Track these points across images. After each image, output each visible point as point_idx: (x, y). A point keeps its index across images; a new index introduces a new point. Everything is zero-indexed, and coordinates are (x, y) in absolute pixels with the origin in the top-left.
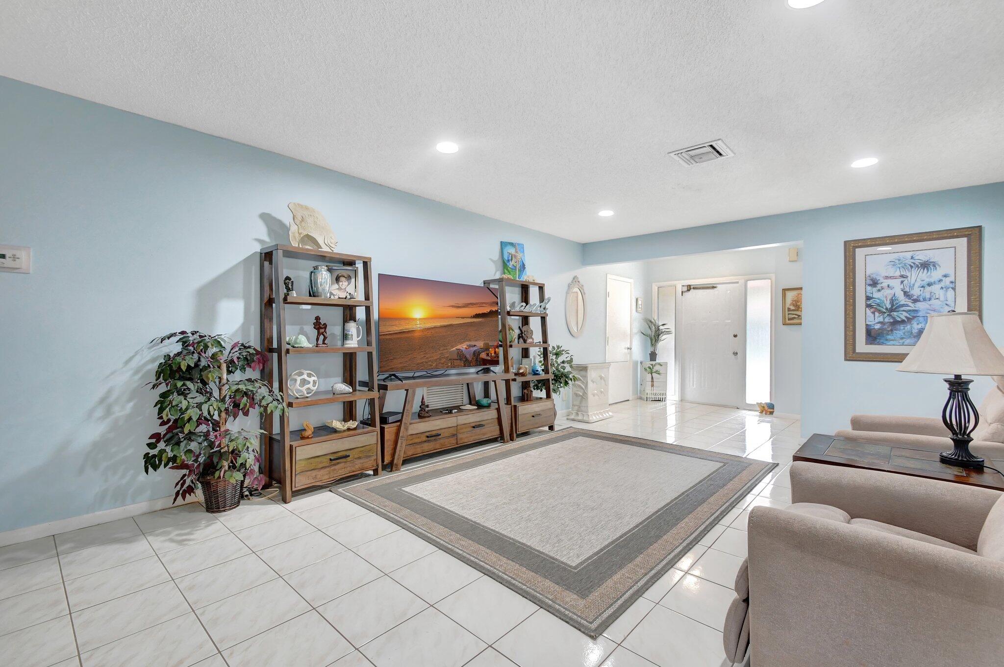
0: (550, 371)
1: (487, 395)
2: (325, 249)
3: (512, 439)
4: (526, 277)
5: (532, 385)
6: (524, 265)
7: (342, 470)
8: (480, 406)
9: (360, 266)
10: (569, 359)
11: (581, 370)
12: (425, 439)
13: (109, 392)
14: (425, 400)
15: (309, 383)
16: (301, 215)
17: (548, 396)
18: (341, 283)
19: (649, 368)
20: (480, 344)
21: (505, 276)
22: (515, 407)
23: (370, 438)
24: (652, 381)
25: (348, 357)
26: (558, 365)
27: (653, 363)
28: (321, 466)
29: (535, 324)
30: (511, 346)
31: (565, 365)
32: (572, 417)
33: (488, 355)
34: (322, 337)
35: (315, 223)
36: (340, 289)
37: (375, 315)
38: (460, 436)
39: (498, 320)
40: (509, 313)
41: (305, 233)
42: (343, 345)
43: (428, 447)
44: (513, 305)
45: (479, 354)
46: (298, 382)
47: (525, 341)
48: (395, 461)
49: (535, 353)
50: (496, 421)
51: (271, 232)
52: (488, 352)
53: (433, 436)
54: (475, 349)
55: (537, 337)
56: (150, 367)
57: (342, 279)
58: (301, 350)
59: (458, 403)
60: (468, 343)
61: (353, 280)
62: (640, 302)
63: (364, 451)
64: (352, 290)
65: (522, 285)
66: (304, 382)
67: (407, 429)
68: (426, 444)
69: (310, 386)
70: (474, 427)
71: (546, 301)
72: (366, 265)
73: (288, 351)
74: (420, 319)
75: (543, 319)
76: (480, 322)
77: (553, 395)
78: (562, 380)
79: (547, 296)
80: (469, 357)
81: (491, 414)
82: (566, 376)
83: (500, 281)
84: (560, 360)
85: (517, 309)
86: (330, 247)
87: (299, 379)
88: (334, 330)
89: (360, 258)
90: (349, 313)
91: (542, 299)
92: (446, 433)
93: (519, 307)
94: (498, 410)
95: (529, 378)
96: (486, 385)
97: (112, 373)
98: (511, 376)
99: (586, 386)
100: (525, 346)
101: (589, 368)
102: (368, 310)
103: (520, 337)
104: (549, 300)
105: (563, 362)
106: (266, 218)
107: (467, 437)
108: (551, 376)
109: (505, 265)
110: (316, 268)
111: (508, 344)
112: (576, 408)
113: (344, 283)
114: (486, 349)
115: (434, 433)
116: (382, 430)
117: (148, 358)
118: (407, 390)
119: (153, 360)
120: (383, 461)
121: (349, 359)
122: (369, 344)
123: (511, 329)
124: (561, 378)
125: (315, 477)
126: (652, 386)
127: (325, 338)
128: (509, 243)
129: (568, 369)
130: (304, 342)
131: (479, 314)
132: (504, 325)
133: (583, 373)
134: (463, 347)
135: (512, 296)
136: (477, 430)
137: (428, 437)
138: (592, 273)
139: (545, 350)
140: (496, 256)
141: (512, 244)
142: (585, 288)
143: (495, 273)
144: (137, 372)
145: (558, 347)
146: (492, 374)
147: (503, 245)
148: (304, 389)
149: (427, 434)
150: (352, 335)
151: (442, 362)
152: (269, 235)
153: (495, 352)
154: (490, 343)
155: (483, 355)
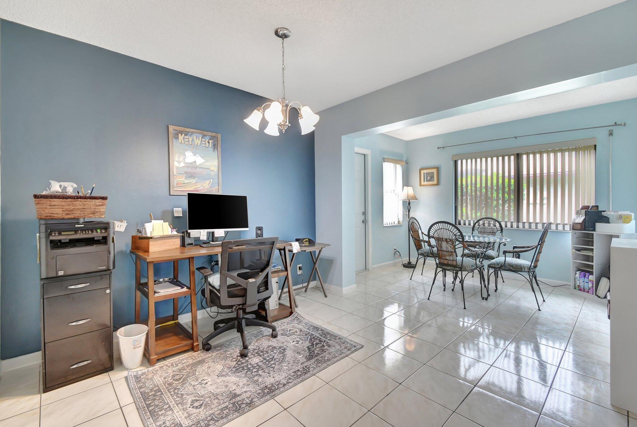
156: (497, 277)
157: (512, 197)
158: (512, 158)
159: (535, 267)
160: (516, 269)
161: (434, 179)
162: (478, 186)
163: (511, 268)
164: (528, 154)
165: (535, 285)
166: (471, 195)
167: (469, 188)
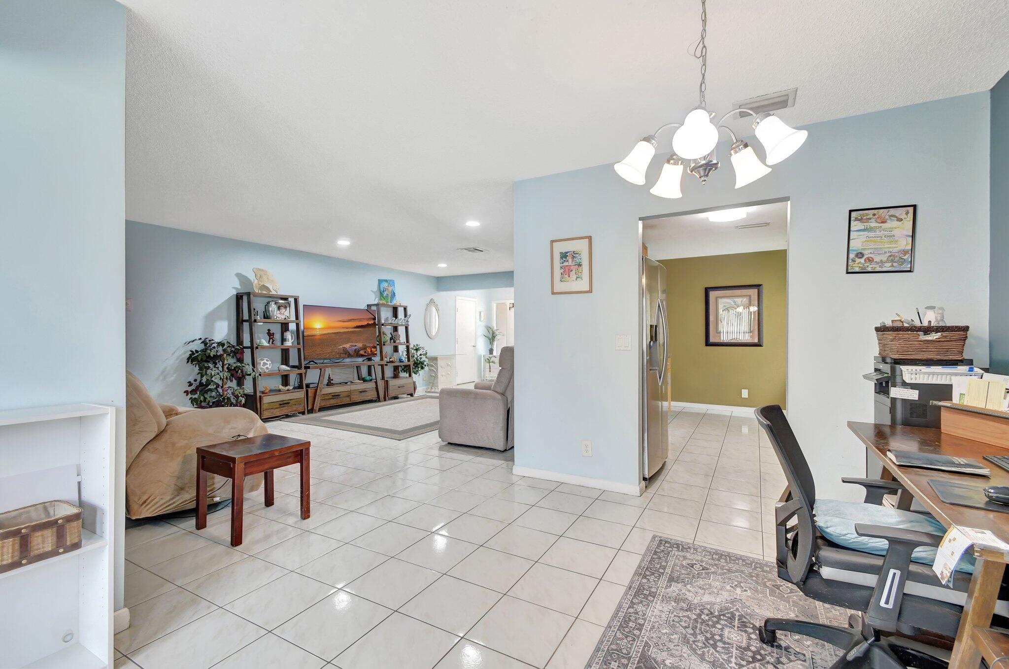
0: (411, 360)
1: (370, 374)
2: (273, 293)
3: (385, 400)
4: (396, 302)
5: (400, 369)
6: (394, 293)
7: (285, 410)
8: (364, 380)
9: (292, 300)
10: (424, 353)
11: (434, 360)
12: (331, 397)
13: (166, 368)
14: (331, 376)
15: (267, 364)
16: (259, 273)
17: (410, 376)
18: (281, 310)
19: (488, 359)
20: (360, 345)
21: (381, 302)
22: (387, 381)
23: (301, 394)
24: (490, 368)
25: (284, 352)
26: (418, 357)
27: (491, 356)
28: (275, 407)
29: (401, 330)
30: (384, 345)
31: (422, 356)
32: (429, 390)
33: (365, 352)
34: (271, 340)
35: (267, 278)
36: (280, 313)
37: (302, 327)
38: (352, 397)
39: (376, 330)
40: (383, 325)
41: (262, 284)
42: (282, 344)
43: (333, 402)
44: (387, 319)
45: (359, 351)
46: (262, 364)
47: (395, 342)
48: (315, 408)
49: (402, 349)
50: (375, 389)
51: (241, 283)
52: (365, 350)
53: (336, 396)
54: (356, 347)
55: (403, 339)
56: (183, 356)
57: (281, 308)
58: (264, 347)
59: (351, 380)
60: (351, 344)
61: (288, 308)
62: (482, 314)
63: (298, 401)
64: (288, 314)
65: (393, 307)
66: (265, 364)
67: (321, 391)
68: (332, 400)
69: (268, 366)
70: (360, 392)
71: (408, 317)
72: (296, 300)
73: (257, 348)
74: (319, 329)
75: (407, 328)
76: (360, 330)
77: (413, 375)
78: (419, 366)
79: (408, 313)
80: (352, 353)
81: (372, 385)
82: (422, 363)
83: (377, 305)
84: (419, 353)
85: (390, 322)
86: (276, 291)
87: (262, 362)
88: (278, 337)
89: (292, 297)
90: (285, 326)
91: (406, 316)
92: (345, 394)
93: (392, 320)
94: (376, 383)
95: (397, 364)
96: (369, 367)
97: (166, 360)
98: (384, 363)
99: (437, 370)
100: (395, 344)
101: (438, 359)
102: (298, 325)
103: (391, 339)
104: (410, 316)
105: (421, 355)
106: (239, 275)
107: (356, 398)
108: (411, 363)
109: (381, 293)
110: (268, 303)
111: (383, 343)
112: (431, 384)
113: (283, 310)
114: (364, 348)
115: (337, 394)
116: (307, 391)
117: (183, 351)
118: (321, 369)
119: (185, 353)
120: (308, 408)
121: (285, 353)
122: (299, 343)
123: (384, 334)
124: (419, 365)
125: (273, 413)
126: (490, 371)
127: (273, 341)
128: (384, 280)
129: (424, 358)
130: (265, 343)
131: (359, 326)
132: (380, 332)
133: (435, 362)
134: (347, 346)
135: (385, 315)
136: (363, 394)
137: (332, 396)
138: (444, 297)
139: (408, 347)
140: (375, 288)
141: (386, 281)
142: (439, 306)
143: (375, 300)
144: (177, 359)
145: (417, 345)
146: (373, 361)
147: (380, 281)
148: (265, 367)
149: (332, 394)
150: (288, 339)
151: (333, 354)
152: (240, 285)
153: (371, 351)
154: (368, 345)
155: (362, 352)
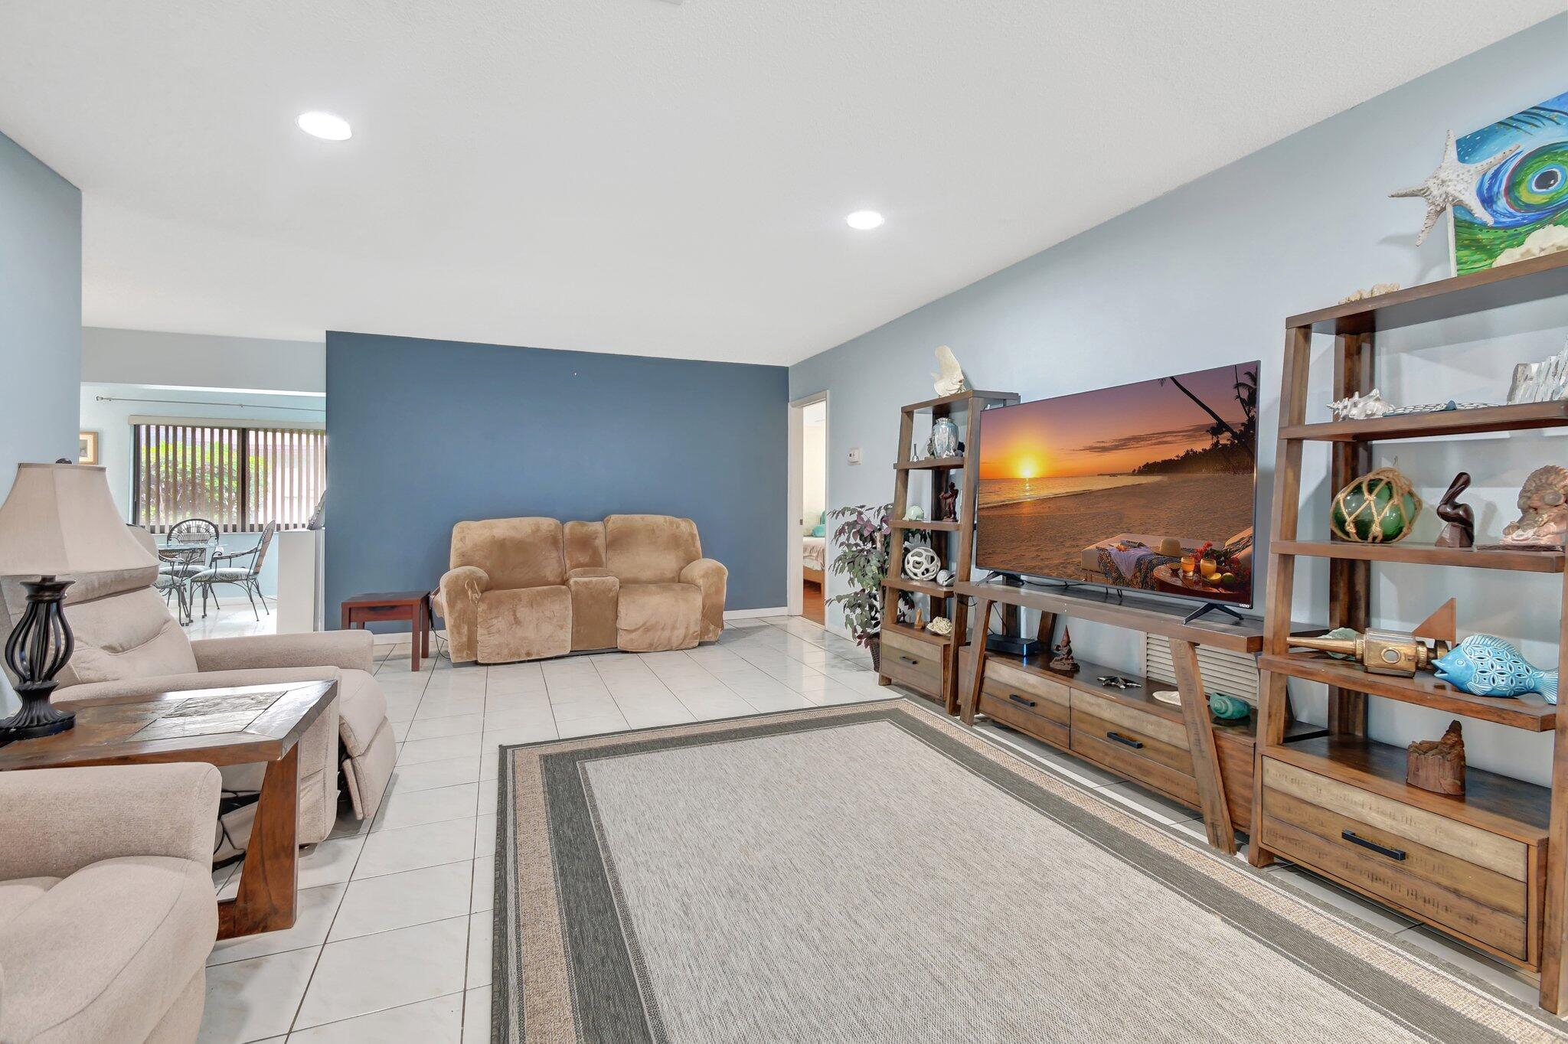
7: (911, 678)
12: (1008, 698)
20: (1155, 543)
28: (896, 660)
33: (1175, 573)
38: (1077, 735)
43: (1014, 717)
45: (1151, 566)
52: (1175, 566)
53: (1020, 701)
54: (1140, 552)
60: (1125, 538)
63: (929, 668)
70: (1112, 736)
76: (1157, 484)
80: (1127, 572)
92: (1049, 709)
107: (1094, 748)
114: (1173, 556)
115: (1024, 696)
125: (893, 671)
131: (1155, 464)
134: (1112, 544)
136: (1122, 747)
137: (1012, 695)
151: (1069, 572)
153: (1197, 570)
154: (1184, 544)
155: (1162, 572)
156: (205, 596)
157: (234, 484)
158: (235, 433)
159: (256, 573)
160: (231, 579)
161: (86, 452)
162: (180, 466)
163: (224, 578)
164: (257, 430)
165: (256, 597)
166: (167, 483)
167: (163, 468)
